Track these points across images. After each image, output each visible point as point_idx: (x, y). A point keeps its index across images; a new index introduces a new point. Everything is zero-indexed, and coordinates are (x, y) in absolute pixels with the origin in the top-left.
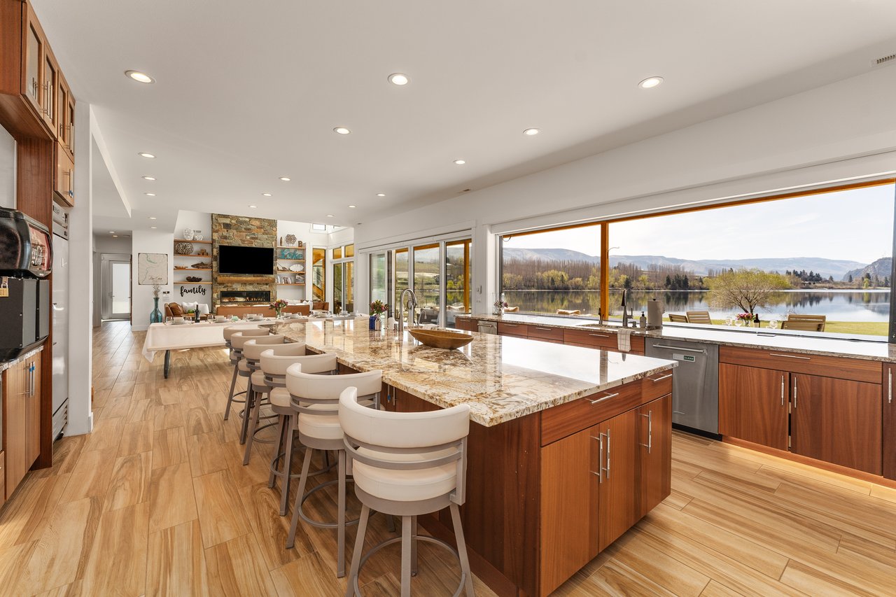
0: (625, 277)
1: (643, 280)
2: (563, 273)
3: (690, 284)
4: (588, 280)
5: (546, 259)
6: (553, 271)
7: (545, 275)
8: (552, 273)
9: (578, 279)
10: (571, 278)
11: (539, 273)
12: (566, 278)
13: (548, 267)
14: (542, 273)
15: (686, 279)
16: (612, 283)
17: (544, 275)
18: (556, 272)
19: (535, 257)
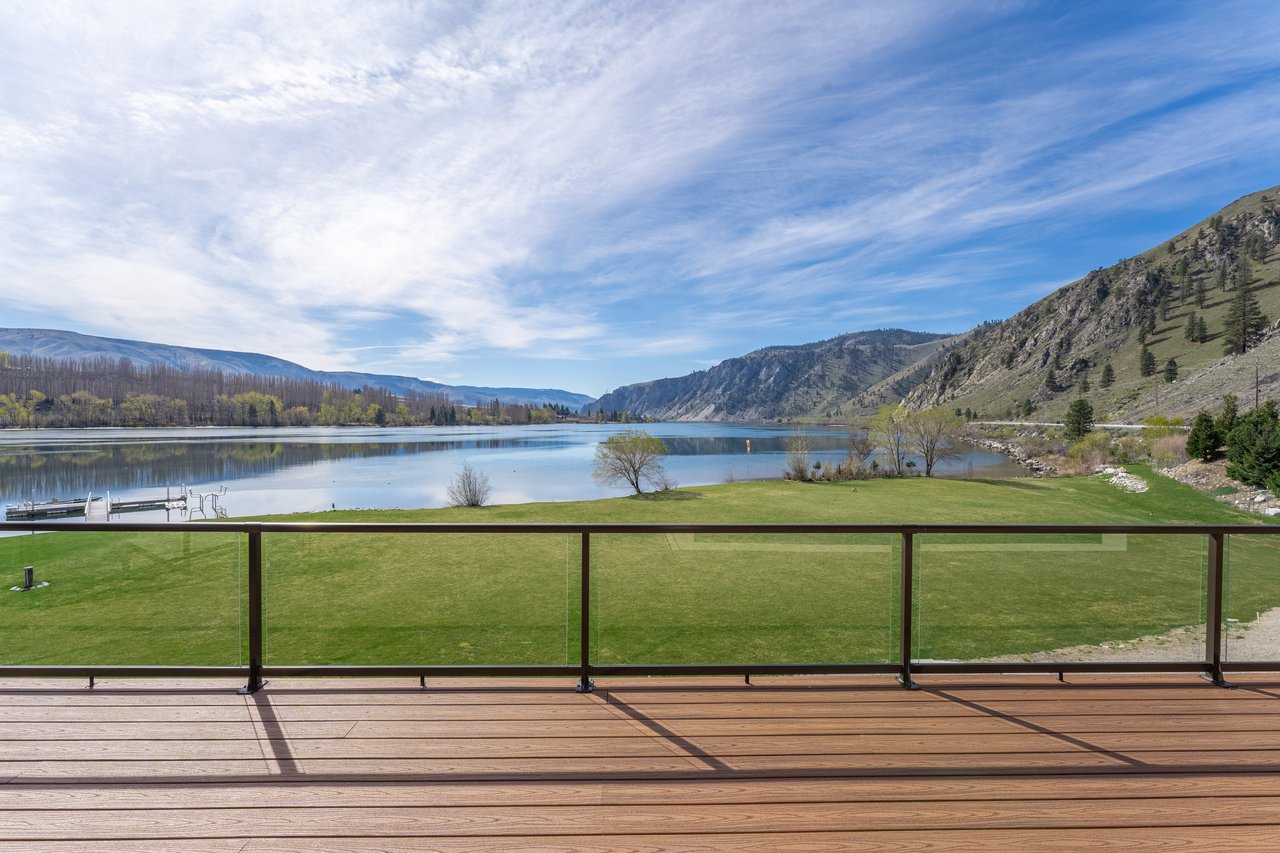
0: (377, 407)
1: (400, 413)
2: (273, 398)
3: (458, 417)
4: (319, 410)
5: (228, 371)
6: (252, 394)
7: (237, 399)
8: (250, 396)
9: (302, 408)
10: (288, 406)
11: (224, 397)
12: (278, 406)
13: (239, 385)
14: (230, 395)
15: (453, 411)
16: (357, 415)
17: (234, 400)
18: (259, 396)
19: (206, 364)
